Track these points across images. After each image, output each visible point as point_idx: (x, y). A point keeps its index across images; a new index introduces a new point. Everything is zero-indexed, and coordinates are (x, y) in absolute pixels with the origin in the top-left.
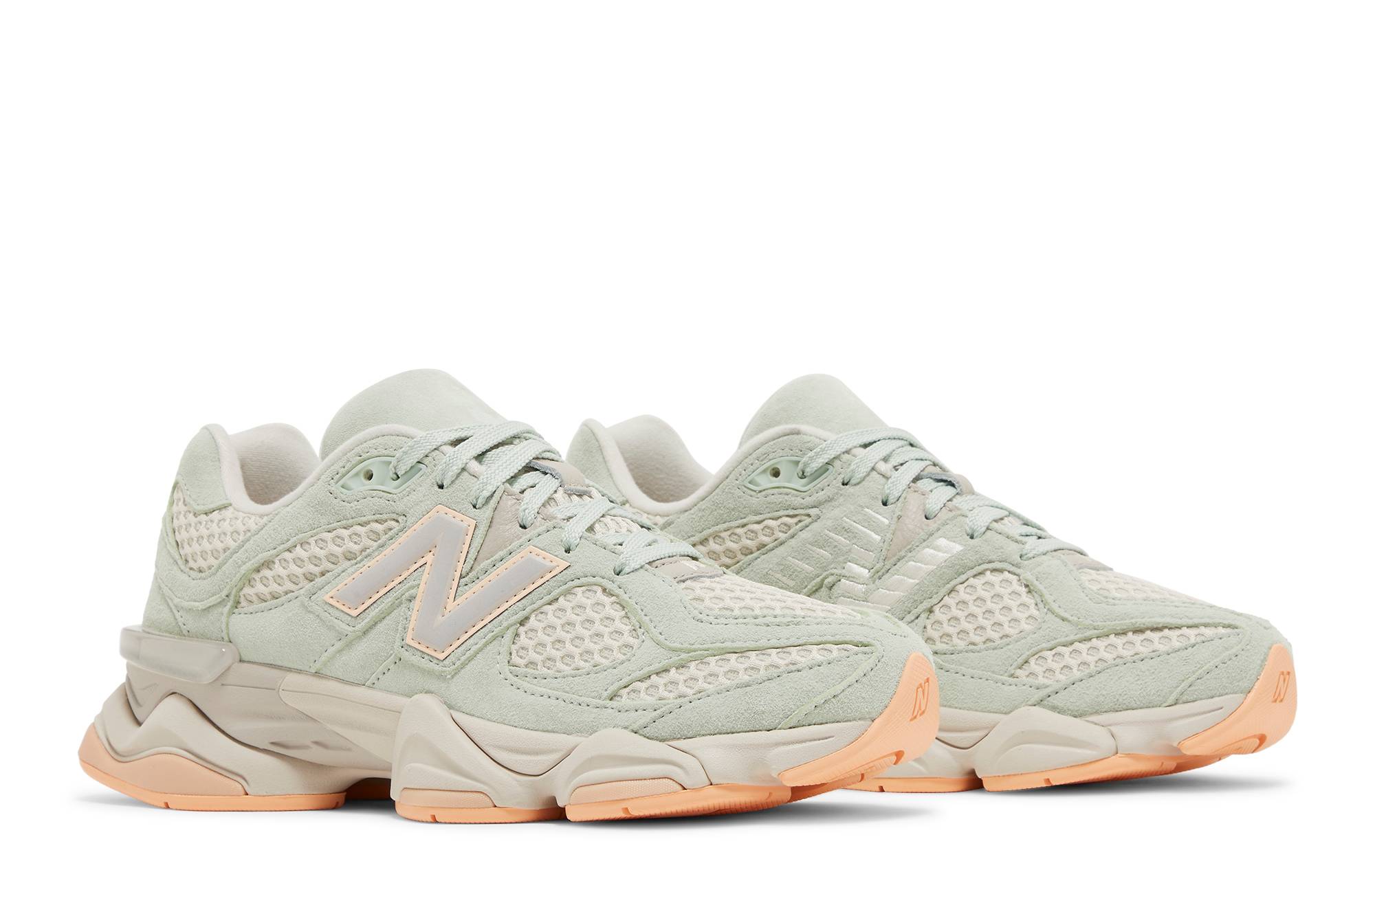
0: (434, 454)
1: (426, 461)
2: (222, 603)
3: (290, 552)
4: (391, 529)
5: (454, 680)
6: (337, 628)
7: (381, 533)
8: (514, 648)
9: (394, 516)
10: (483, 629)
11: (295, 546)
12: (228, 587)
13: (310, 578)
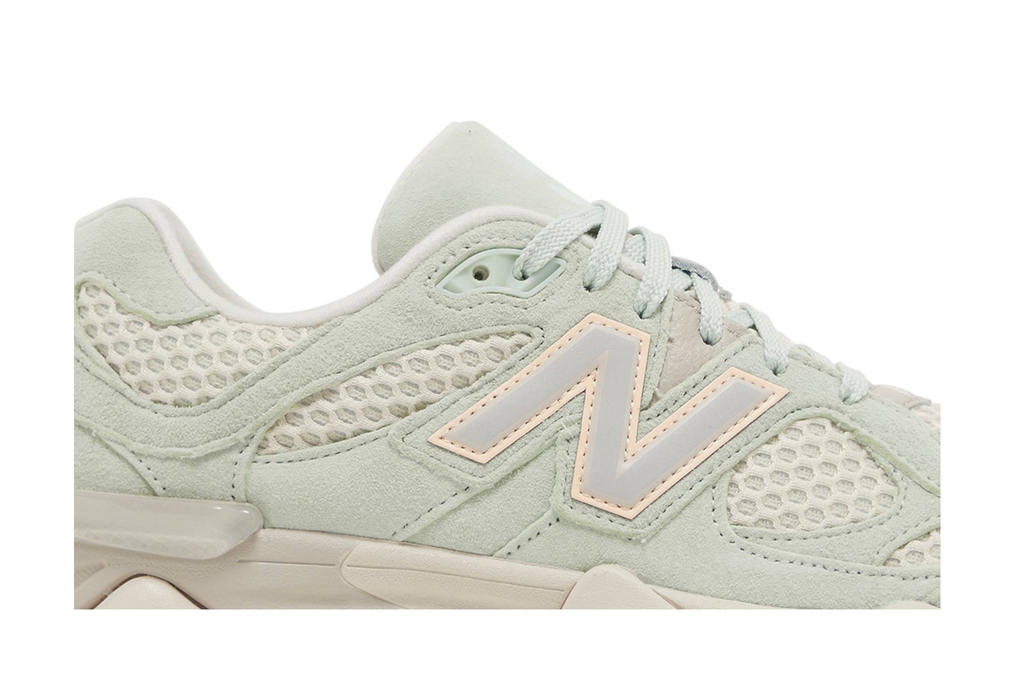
0: (575, 246)
1: (567, 255)
2: (240, 447)
3: (365, 376)
4: (520, 346)
5: (651, 545)
6: (455, 479)
7: (507, 351)
8: (732, 501)
9: (526, 328)
10: (688, 477)
11: (374, 369)
12: (250, 426)
13: (402, 412)
